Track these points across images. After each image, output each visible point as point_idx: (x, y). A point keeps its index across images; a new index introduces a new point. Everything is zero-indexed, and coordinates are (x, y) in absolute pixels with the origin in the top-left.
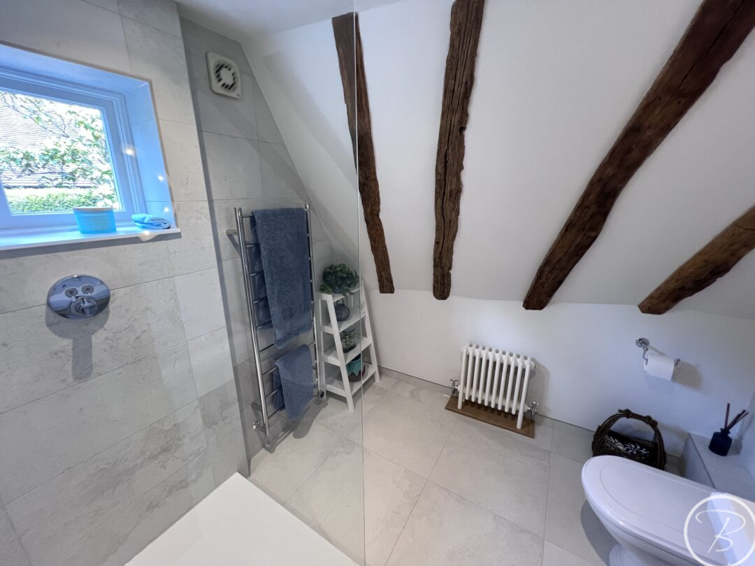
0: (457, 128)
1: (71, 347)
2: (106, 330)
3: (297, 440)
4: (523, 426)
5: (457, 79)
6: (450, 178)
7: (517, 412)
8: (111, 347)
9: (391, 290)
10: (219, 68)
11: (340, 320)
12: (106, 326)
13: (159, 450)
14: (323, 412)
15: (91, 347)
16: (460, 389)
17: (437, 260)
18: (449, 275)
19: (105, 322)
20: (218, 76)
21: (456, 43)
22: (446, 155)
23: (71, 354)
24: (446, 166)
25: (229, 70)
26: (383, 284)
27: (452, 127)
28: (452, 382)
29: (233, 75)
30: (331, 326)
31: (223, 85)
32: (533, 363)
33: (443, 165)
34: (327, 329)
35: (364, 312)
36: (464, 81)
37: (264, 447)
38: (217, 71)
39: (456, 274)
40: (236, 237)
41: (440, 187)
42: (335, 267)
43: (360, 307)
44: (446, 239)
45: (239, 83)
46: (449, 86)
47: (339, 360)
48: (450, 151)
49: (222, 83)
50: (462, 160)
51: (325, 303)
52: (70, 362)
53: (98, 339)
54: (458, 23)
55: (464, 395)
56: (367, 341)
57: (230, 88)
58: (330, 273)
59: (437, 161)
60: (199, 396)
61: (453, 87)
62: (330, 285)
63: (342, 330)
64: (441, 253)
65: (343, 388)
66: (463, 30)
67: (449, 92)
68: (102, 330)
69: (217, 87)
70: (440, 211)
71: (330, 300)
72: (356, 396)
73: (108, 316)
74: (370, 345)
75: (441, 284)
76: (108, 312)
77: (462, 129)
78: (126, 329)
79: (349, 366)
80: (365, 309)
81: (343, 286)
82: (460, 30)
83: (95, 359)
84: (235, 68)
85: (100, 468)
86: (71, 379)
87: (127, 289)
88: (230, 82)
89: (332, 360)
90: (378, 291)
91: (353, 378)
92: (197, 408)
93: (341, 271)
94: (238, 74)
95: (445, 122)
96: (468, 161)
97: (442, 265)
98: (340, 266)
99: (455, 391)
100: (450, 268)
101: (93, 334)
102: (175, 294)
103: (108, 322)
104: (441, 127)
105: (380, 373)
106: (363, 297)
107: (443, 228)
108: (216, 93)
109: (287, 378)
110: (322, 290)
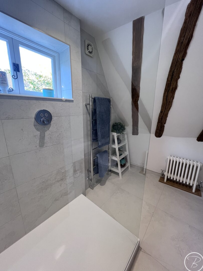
0: (181, 59)
1: (39, 135)
2: (49, 131)
3: (101, 186)
4: (196, 191)
5: (185, 37)
6: (173, 82)
7: (193, 185)
8: (50, 138)
9: (137, 134)
10: (88, 45)
11: (118, 143)
12: (49, 129)
13: (60, 179)
14: (110, 178)
15: (45, 136)
16: (166, 174)
17: (160, 120)
18: (164, 126)
19: (49, 128)
20: (88, 48)
21: (188, 21)
22: (173, 72)
23: (39, 137)
24: (172, 77)
25: (91, 46)
26: (134, 131)
27: (179, 59)
28: (162, 171)
29: (92, 48)
30: (115, 145)
31: (89, 52)
32: (201, 164)
33: (171, 77)
34: (113, 146)
35: (126, 142)
36: (188, 37)
37: (90, 187)
38: (87, 47)
39: (167, 126)
40: (88, 106)
41: (168, 87)
42: (117, 123)
43: (125, 140)
44: (166, 110)
45: (93, 52)
46: (181, 41)
47: (117, 159)
48: (176, 70)
49: (88, 51)
50: (180, 74)
51: (113, 136)
52: (39, 140)
53: (47, 133)
54: (190, 12)
55: (168, 177)
56: (127, 153)
57: (90, 53)
58: (115, 125)
59: (169, 75)
60: (73, 162)
61: (182, 40)
62: (115, 130)
63: (119, 147)
64: (162, 116)
65: (118, 169)
66: (192, 14)
67: (180, 43)
68: (48, 130)
69: (87, 52)
70: (165, 97)
71: (115, 135)
72: (122, 173)
73: (50, 126)
74: (128, 155)
75: (160, 130)
76: (51, 124)
77: (183, 59)
78: (55, 132)
79: (120, 161)
80: (126, 141)
81: (120, 130)
82: (190, 15)
83: (45, 141)
84: (93, 46)
85: (43, 181)
86: (38, 147)
87: (57, 118)
88: (91, 51)
89: (114, 158)
90: (132, 134)
91: (122, 166)
92: (72, 166)
93: (120, 124)
94: (93, 48)
95: (175, 57)
96: (182, 75)
97: (162, 122)
98: (119, 123)
99: (163, 175)
100: (165, 123)
101: (46, 131)
102: (70, 122)
103: (50, 128)
104: (173, 60)
105: (131, 167)
106: (126, 136)
107: (165, 105)
108: (86, 54)
109: (100, 161)
110: (112, 131)
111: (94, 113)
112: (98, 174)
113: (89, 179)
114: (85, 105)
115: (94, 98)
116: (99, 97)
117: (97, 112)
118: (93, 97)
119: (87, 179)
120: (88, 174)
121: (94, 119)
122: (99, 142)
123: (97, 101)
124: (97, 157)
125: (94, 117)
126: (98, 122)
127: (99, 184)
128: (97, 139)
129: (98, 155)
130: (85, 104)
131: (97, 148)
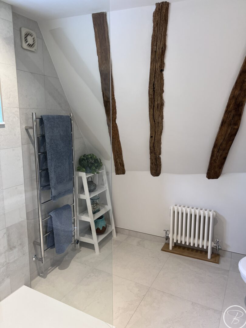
0: (159, 70)
3: (61, 271)
4: (212, 257)
5: (158, 46)
6: (157, 97)
7: (207, 247)
9: (123, 172)
10: (27, 35)
11: (90, 191)
14: (78, 255)
16: (170, 236)
17: (152, 148)
18: (160, 158)
20: (26, 40)
21: (156, 29)
22: (154, 84)
24: (154, 91)
25: (32, 36)
26: (118, 168)
27: (156, 70)
28: (165, 232)
29: (33, 39)
30: (85, 194)
31: (28, 45)
32: (214, 213)
33: (152, 90)
34: (82, 197)
35: (106, 188)
36: (161, 47)
38: (25, 38)
39: (164, 157)
40: (31, 131)
41: (152, 103)
42: (87, 155)
43: (103, 185)
44: (156, 134)
45: (36, 43)
46: (154, 49)
47: (89, 218)
48: (156, 82)
49: (27, 43)
50: (163, 87)
51: (80, 179)
54: (156, 21)
55: (173, 240)
56: (109, 207)
57: (31, 46)
58: (83, 159)
59: (149, 87)
60: (6, 227)
61: (155, 50)
62: (84, 167)
63: (92, 196)
64: (154, 143)
65: (92, 238)
66: (159, 23)
67: (154, 52)
69: (25, 46)
70: (152, 117)
71: (84, 176)
72: (100, 244)
74: (110, 210)
75: (155, 165)
77: (162, 70)
79: (96, 222)
80: (106, 185)
81: (92, 167)
82: (157, 24)
84: (35, 35)
88: (31, 43)
89: (85, 218)
90: (115, 173)
91: (99, 232)
92: (5, 233)
93: (91, 158)
94: (36, 38)
95: (152, 67)
96: (166, 88)
97: (155, 151)
98: (90, 155)
99: (167, 238)
100: (160, 154)
104: (151, 69)
105: (117, 232)
106: (105, 177)
107: (154, 127)
108: (24, 49)
109: (57, 225)
110: (79, 170)
111: (42, 140)
112: (54, 249)
113: (37, 258)
114: (25, 129)
115: (41, 117)
116: (48, 116)
117: (47, 140)
118: (39, 116)
119: (34, 259)
120: (36, 250)
121: (42, 151)
122: (53, 190)
123: (45, 122)
124: (51, 217)
125: (42, 147)
126: (49, 157)
127: (58, 267)
128: (49, 185)
129: (52, 214)
130: (24, 127)
131: (49, 200)
